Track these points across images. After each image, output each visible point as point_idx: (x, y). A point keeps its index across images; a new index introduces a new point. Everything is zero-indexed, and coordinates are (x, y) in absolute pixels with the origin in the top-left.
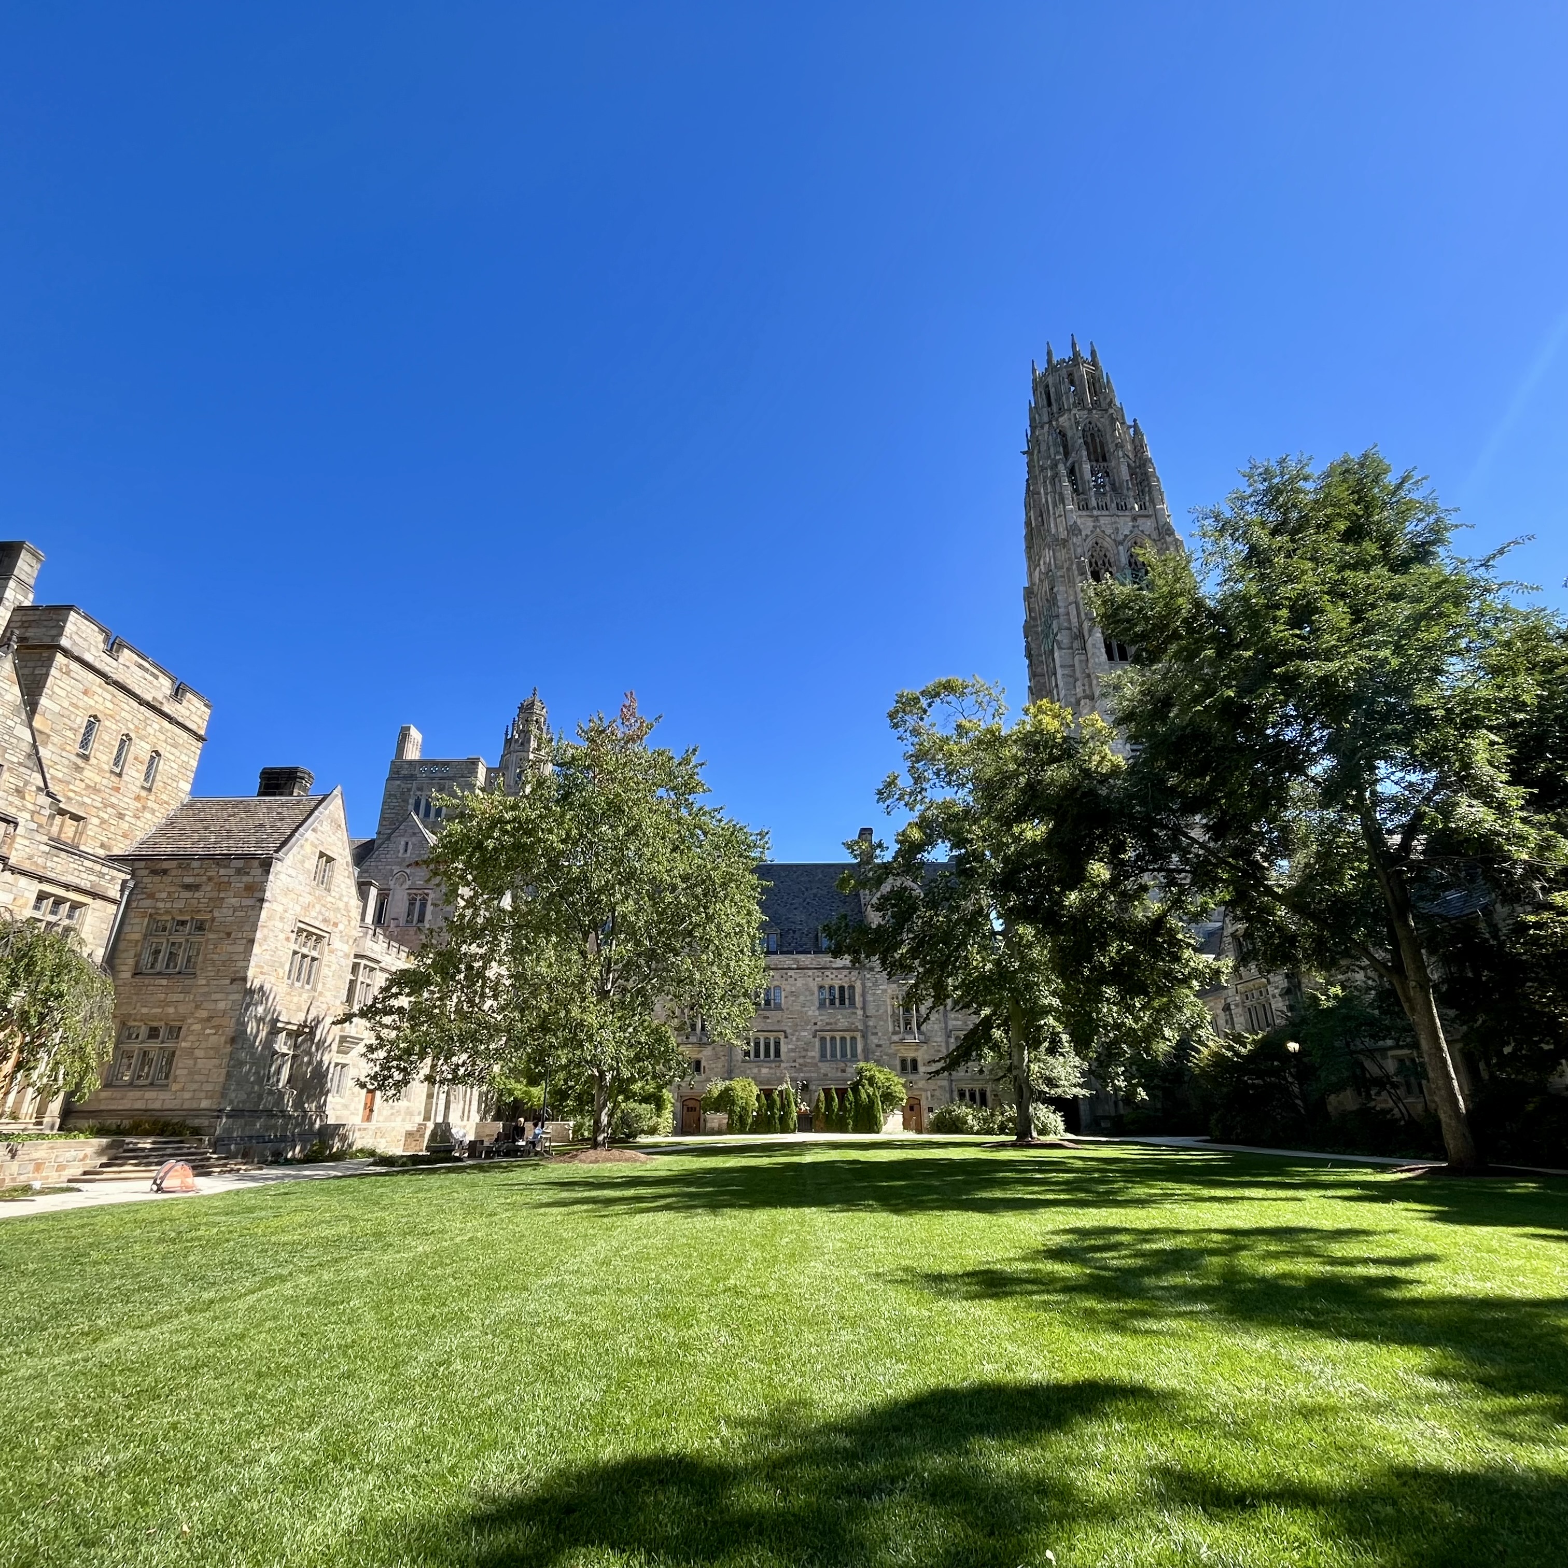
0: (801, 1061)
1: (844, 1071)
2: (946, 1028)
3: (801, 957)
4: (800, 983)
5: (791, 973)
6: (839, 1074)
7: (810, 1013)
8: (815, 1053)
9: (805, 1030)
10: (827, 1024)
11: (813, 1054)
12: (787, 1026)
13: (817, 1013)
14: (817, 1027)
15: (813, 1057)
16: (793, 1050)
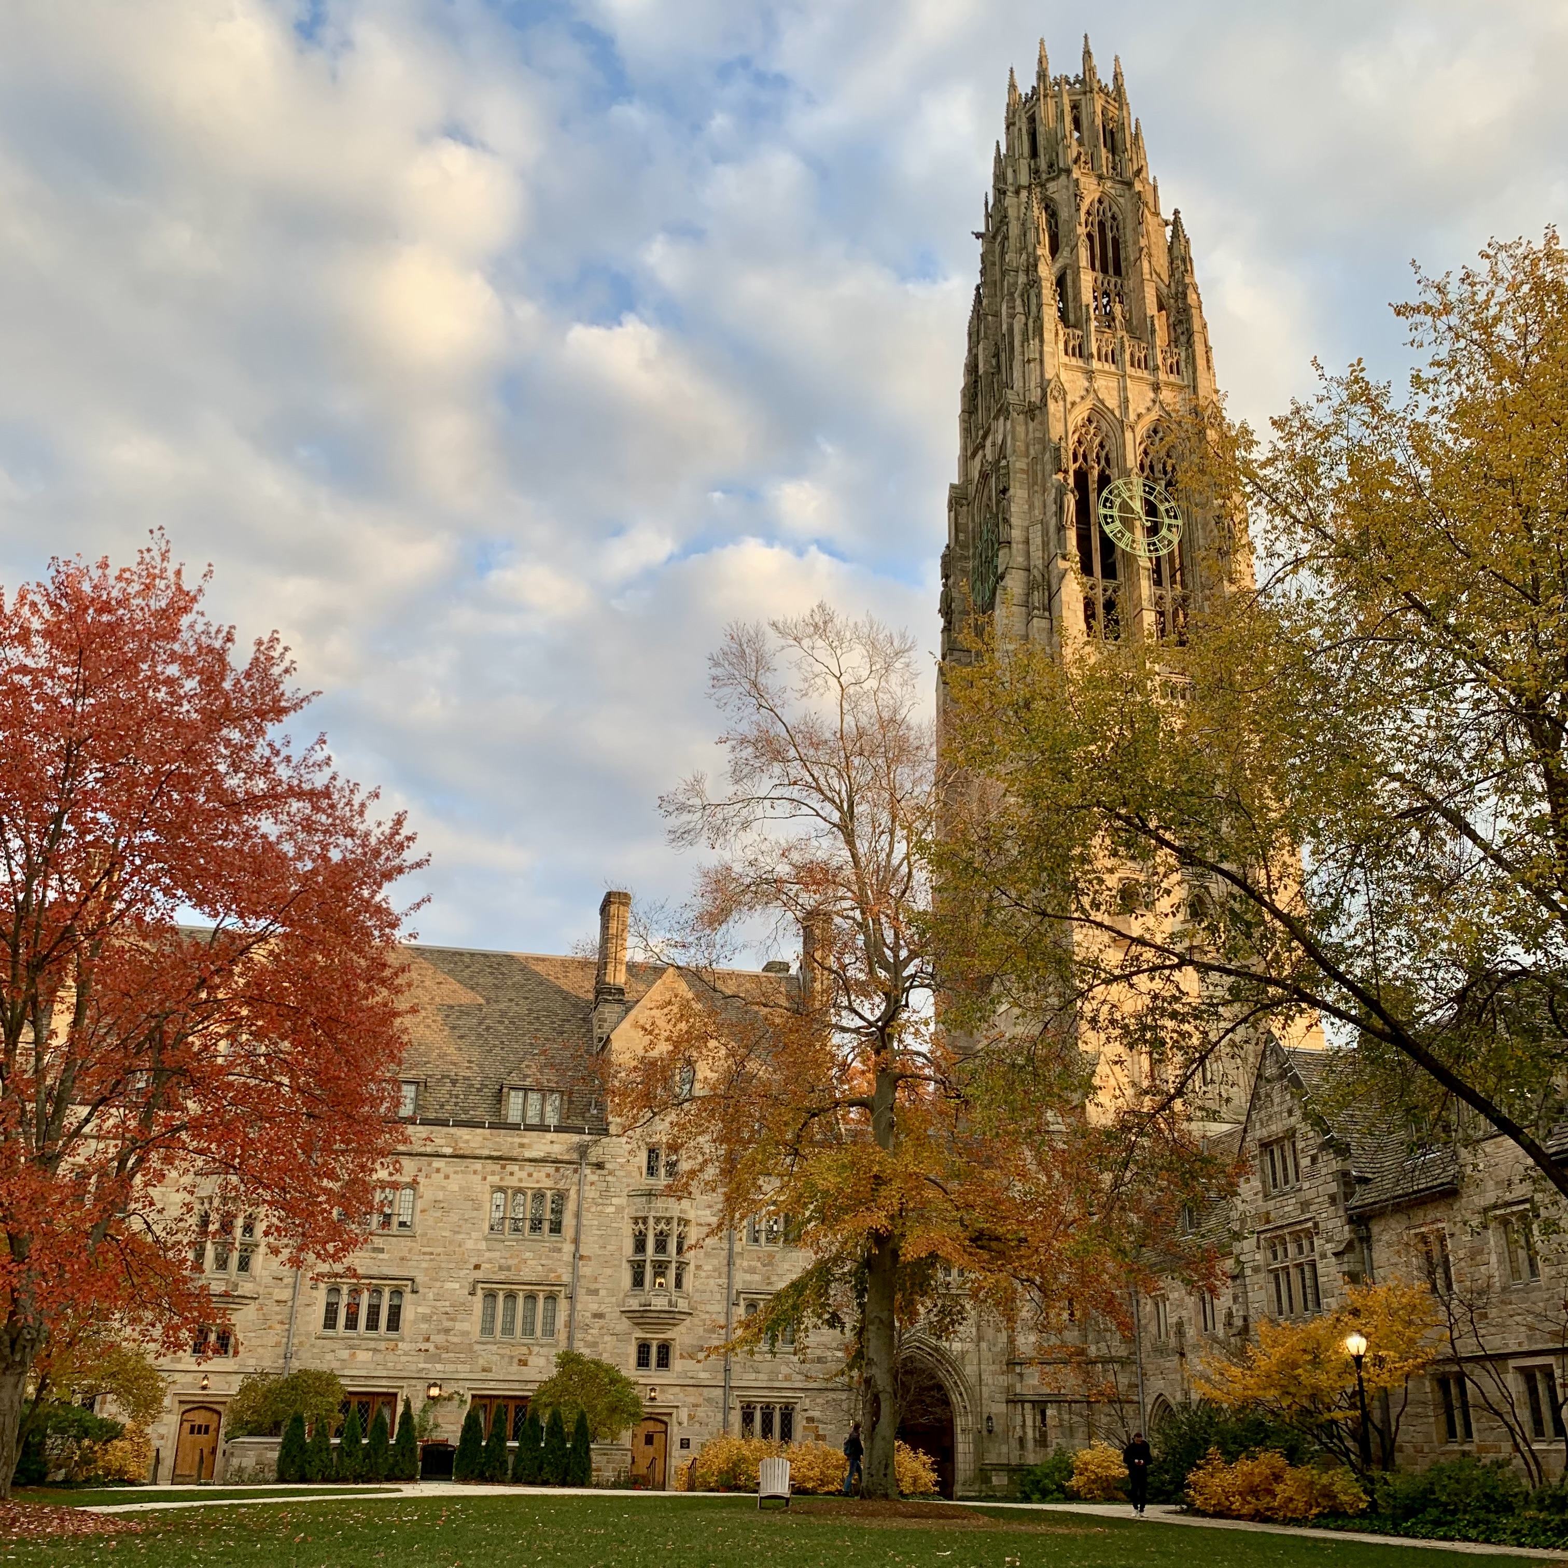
0: (439, 1339)
1: (523, 1363)
2: (729, 1287)
3: (464, 1133)
4: (454, 1185)
5: (438, 1163)
6: (515, 1367)
7: (470, 1244)
8: (472, 1324)
9: (452, 1278)
10: (501, 1268)
11: (465, 1326)
12: (418, 1270)
13: (483, 1245)
14: (479, 1275)
15: (465, 1334)
16: (426, 1318)
